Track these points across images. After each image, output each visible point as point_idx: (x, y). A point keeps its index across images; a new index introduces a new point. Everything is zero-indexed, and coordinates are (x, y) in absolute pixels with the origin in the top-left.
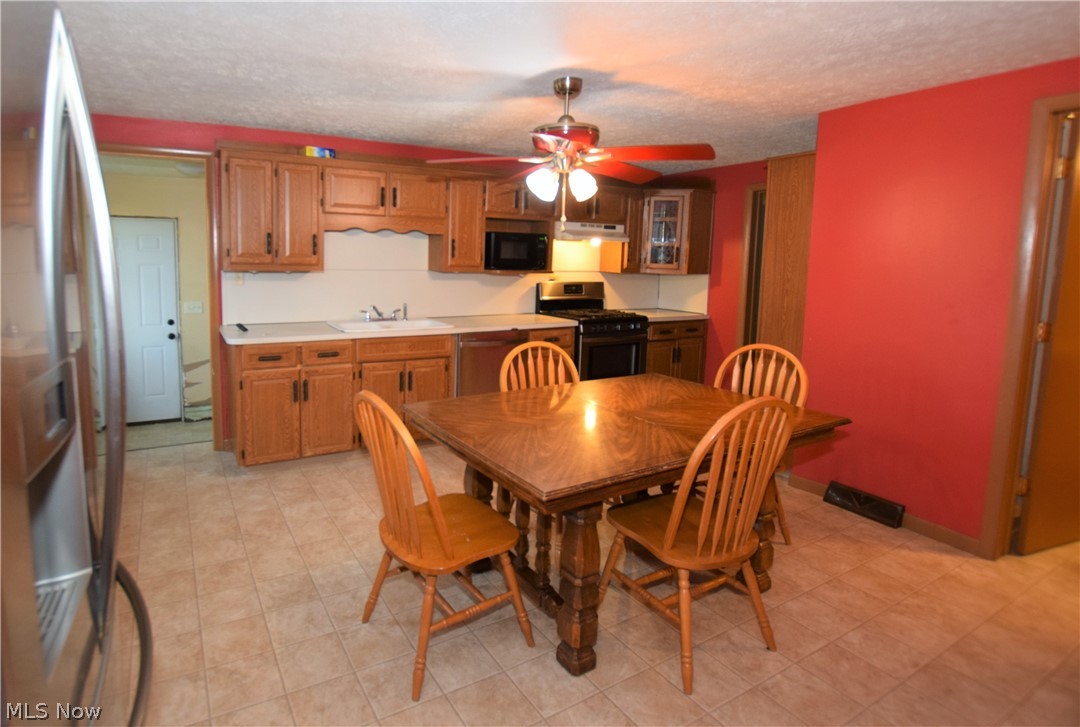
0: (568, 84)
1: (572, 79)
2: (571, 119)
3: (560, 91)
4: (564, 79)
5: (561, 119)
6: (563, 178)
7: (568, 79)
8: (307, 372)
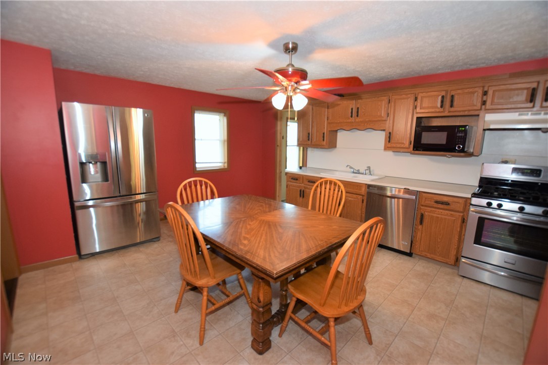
0: (291, 46)
1: (293, 43)
2: (293, 66)
3: (287, 49)
4: (288, 43)
5: (288, 65)
6: (289, 99)
7: (290, 43)
8: (304, 187)
